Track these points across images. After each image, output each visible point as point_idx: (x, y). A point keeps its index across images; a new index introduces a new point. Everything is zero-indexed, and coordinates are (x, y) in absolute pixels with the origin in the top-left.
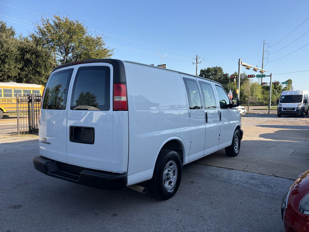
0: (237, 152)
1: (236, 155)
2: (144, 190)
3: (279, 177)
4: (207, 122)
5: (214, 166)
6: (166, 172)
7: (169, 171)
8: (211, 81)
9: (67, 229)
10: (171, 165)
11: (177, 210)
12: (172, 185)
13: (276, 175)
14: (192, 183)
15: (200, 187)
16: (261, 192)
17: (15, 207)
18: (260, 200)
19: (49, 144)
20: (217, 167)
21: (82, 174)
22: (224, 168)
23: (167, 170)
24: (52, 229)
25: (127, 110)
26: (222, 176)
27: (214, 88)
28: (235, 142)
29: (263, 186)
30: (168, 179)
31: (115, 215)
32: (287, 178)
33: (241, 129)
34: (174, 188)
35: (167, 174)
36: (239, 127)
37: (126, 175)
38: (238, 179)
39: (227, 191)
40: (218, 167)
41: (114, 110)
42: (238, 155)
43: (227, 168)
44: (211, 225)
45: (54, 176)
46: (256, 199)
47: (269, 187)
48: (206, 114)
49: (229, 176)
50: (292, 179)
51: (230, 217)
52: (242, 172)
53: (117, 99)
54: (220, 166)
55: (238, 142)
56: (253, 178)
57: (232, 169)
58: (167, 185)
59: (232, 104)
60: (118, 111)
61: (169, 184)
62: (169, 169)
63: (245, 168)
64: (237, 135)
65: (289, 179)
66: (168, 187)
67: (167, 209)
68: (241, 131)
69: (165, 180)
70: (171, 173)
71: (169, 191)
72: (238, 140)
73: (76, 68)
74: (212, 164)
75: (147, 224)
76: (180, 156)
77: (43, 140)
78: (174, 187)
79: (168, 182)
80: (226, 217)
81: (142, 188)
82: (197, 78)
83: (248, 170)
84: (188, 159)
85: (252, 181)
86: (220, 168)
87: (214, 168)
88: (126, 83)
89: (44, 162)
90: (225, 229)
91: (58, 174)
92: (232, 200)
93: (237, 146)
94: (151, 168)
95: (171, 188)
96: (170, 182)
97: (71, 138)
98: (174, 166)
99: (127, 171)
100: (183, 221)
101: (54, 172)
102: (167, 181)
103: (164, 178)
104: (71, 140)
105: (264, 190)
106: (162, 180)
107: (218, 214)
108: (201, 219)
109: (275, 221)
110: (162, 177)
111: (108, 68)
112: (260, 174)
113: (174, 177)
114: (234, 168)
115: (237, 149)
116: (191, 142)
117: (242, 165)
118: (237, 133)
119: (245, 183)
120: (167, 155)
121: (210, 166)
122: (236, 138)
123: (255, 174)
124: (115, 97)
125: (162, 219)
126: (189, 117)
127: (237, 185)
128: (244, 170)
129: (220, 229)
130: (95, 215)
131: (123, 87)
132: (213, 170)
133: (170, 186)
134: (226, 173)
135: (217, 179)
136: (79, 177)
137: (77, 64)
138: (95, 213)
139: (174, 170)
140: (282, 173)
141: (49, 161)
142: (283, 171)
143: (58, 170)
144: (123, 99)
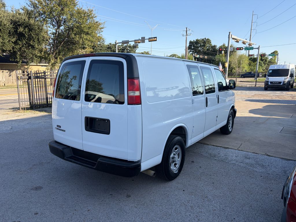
0: (230, 130)
1: (230, 133)
2: (154, 174)
3: (271, 156)
4: (207, 106)
5: (211, 145)
6: (172, 156)
7: (174, 154)
8: (210, 65)
9: (89, 211)
10: (176, 149)
11: (184, 190)
12: (177, 166)
13: (269, 154)
14: (192, 163)
15: (200, 167)
16: (256, 171)
17: (37, 189)
18: (256, 179)
19: (64, 131)
20: (213, 146)
21: (99, 161)
22: (220, 147)
23: (173, 154)
24: (75, 210)
25: (141, 104)
26: (219, 155)
27: (213, 71)
28: (229, 121)
29: (258, 165)
30: (173, 162)
31: (128, 196)
32: (279, 157)
33: (235, 108)
34: (178, 170)
35: (173, 158)
36: (233, 107)
37: (140, 163)
38: (234, 158)
39: (225, 171)
40: (215, 146)
41: (128, 104)
42: (231, 133)
43: (223, 147)
44: (215, 205)
45: (71, 161)
46: (252, 179)
47: (263, 166)
48: (207, 98)
49: (226, 155)
50: (283, 158)
51: (232, 197)
52: (237, 151)
53: (131, 94)
54: (217, 145)
55: (232, 121)
56: (248, 157)
57: (228, 148)
58: (172, 167)
59: (228, 86)
60: (132, 105)
61: (174, 166)
62: (175, 153)
63: (239, 147)
64: (232, 115)
65: (281, 158)
66: (174, 169)
67: (175, 190)
68: (235, 110)
69: (171, 163)
70: (176, 156)
71: (174, 172)
72: (232, 119)
73: (88, 60)
74: (208, 143)
75: (159, 205)
76: (184, 140)
77: (57, 127)
78: (178, 168)
79: (174, 164)
80: (227, 197)
81: (153, 172)
82: (198, 64)
83: (243, 149)
84: (190, 142)
85: (247, 161)
86: (217, 147)
87: (210, 147)
88: (139, 78)
89: (60, 148)
90: (228, 210)
91: (75, 160)
92: (231, 180)
93: (231, 125)
94: (160, 154)
95: (176, 170)
96: (175, 164)
97: (87, 128)
98: (179, 150)
99: (140, 159)
100: (190, 202)
101: (71, 158)
102: (172, 163)
103: (170, 161)
104: (87, 129)
105: (259, 169)
106: (169, 163)
107: (220, 194)
108: (206, 199)
109: (271, 201)
110: (169, 161)
111: (121, 63)
112: (254, 153)
113: (179, 159)
114: (229, 147)
115: (230, 127)
116: (193, 127)
117: (237, 144)
118: (232, 113)
119: (241, 163)
120: (173, 140)
121: (207, 144)
122: (230, 117)
123: (250, 154)
124: (129, 92)
125: (171, 200)
126: (193, 103)
127: (234, 164)
128: (239, 149)
129: (224, 209)
130: (110, 196)
131: (136, 81)
132: (210, 149)
133: (175, 168)
134: (222, 152)
135: (215, 158)
136: (96, 163)
137: (89, 56)
138: (110, 195)
139: (179, 153)
140: (274, 152)
141: (65, 147)
142: (274, 150)
143: (74, 155)
144: (137, 93)
